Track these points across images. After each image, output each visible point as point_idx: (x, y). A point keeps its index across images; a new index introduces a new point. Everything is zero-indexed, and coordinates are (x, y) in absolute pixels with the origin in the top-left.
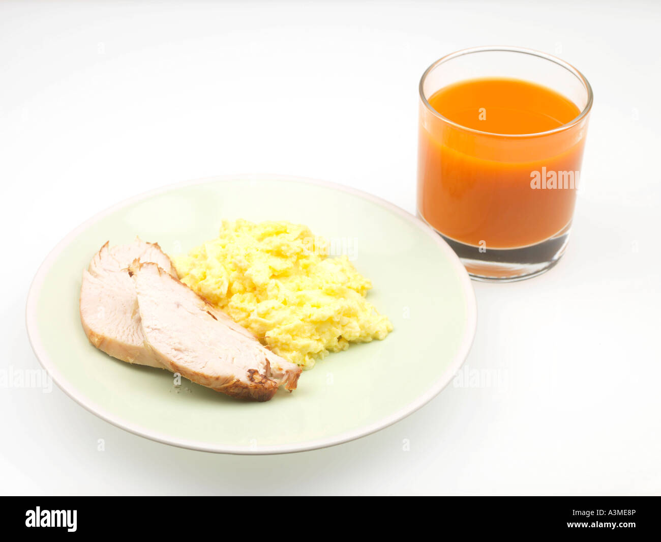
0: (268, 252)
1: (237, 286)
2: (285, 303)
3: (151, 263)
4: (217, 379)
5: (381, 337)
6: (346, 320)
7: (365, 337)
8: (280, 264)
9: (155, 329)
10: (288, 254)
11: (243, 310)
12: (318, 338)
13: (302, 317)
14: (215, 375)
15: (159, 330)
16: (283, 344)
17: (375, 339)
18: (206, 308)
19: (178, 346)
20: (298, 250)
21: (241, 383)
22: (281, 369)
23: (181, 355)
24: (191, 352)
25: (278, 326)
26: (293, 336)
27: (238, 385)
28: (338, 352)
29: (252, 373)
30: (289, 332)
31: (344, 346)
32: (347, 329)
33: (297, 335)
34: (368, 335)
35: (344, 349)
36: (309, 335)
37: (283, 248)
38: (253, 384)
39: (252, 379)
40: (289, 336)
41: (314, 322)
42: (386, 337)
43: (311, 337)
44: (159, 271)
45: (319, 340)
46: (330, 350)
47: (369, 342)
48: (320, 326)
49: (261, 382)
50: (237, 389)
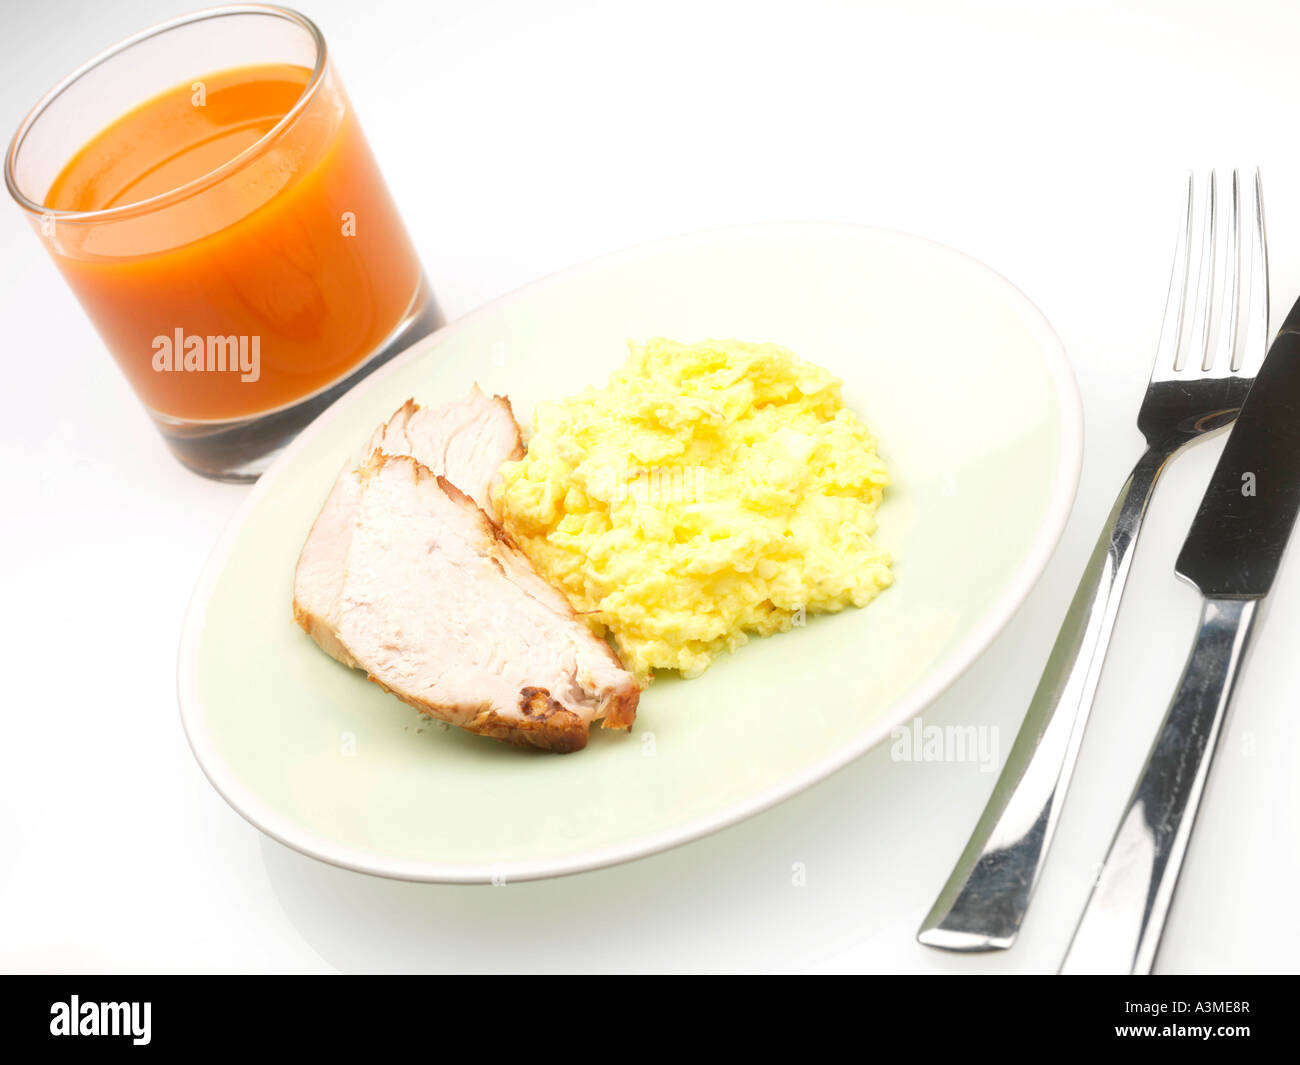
0: (635, 421)
1: (572, 499)
2: (641, 535)
3: (402, 456)
4: (455, 710)
5: (857, 602)
6: (771, 567)
7: (824, 602)
8: (654, 447)
9: (362, 604)
10: (671, 425)
11: (572, 550)
12: (710, 607)
13: (668, 567)
14: (451, 703)
15: (368, 605)
16: (630, 626)
17: (850, 605)
18: (490, 550)
19: (394, 641)
20: (693, 415)
21: (500, 720)
22: (593, 686)
23: (396, 659)
24: (415, 652)
25: (620, 586)
26: (649, 609)
27: (495, 722)
28: (770, 636)
29: (530, 696)
30: (636, 599)
31: (780, 623)
32: (776, 588)
33: (659, 605)
34: (830, 598)
35: (782, 629)
36: (685, 603)
37: (659, 413)
38: (526, 719)
39: (526, 708)
40: (639, 609)
41: (696, 577)
42: (872, 599)
43: (694, 607)
44: (418, 473)
45: (714, 613)
46: (751, 632)
47: (838, 612)
48: (713, 583)
49: (543, 716)
50: (496, 730)
